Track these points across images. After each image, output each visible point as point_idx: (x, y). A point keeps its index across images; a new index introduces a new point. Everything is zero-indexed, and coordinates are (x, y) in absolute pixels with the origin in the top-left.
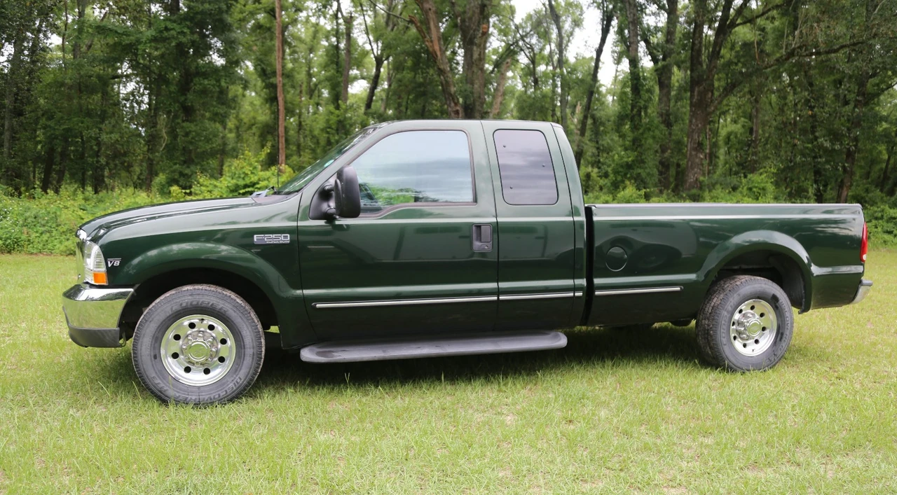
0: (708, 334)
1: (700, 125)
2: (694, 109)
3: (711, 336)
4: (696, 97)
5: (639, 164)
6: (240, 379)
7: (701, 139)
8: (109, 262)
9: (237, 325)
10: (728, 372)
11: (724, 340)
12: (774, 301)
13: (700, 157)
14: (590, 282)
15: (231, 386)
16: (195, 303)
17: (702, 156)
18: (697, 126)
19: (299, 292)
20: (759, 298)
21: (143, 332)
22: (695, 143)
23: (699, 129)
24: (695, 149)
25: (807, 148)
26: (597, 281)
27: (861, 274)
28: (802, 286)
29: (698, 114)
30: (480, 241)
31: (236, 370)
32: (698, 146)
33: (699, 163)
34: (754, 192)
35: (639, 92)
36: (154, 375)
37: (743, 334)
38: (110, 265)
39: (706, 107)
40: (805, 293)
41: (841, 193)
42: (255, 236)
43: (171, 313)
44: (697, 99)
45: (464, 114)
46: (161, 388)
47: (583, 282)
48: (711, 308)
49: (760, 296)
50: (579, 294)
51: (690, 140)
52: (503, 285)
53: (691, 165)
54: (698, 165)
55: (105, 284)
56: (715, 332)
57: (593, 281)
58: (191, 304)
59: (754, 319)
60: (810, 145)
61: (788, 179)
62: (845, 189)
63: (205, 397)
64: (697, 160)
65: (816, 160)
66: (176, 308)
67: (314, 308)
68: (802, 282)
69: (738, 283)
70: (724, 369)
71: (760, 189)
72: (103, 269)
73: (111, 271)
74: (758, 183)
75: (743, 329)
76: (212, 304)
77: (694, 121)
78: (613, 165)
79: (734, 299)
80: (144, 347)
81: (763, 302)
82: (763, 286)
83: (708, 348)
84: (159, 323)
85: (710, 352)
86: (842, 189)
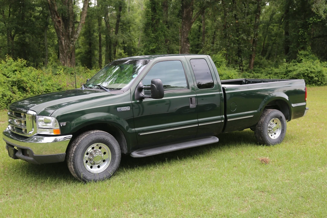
0: (261, 132)
1: (187, 29)
2: (184, 20)
3: (262, 133)
4: (185, 14)
5: (158, 50)
6: (114, 168)
7: (188, 36)
8: (61, 124)
9: (113, 145)
10: (268, 146)
11: (266, 134)
12: (280, 118)
13: (188, 46)
14: (225, 116)
15: (111, 172)
16: (97, 138)
17: (189, 45)
18: (186, 29)
19: (133, 129)
20: (276, 117)
21: (77, 153)
22: (185, 39)
23: (187, 31)
24: (185, 42)
25: (236, 39)
26: (228, 115)
27: (305, 106)
28: (288, 112)
29: (186, 23)
30: (192, 104)
31: (112, 164)
32: (187, 40)
33: (188, 49)
34: (217, 64)
35: (156, 11)
36: (82, 171)
37: (271, 131)
38: (61, 126)
39: (190, 20)
40: (289, 114)
41: (251, 61)
42: (118, 108)
43: (88, 143)
44: (186, 15)
45: (63, 23)
46: (85, 176)
47: (223, 116)
48: (261, 123)
49: (277, 117)
50: (223, 121)
51: (183, 37)
52: (200, 120)
53: (184, 50)
54: (187, 50)
55: (60, 134)
56: (263, 131)
57: (226, 116)
58: (96, 139)
59: (274, 126)
60: (237, 38)
61: (228, 55)
62: (253, 59)
63: (101, 177)
64: (187, 47)
65: (240, 46)
66: (90, 141)
67: (139, 135)
68: (288, 110)
69: (269, 112)
70: (266, 145)
71: (220, 62)
72: (58, 127)
73: (62, 128)
74: (219, 59)
75: (271, 129)
76: (104, 138)
77: (184, 27)
78: (144, 51)
79: (268, 119)
80: (78, 160)
81: (277, 119)
82: (277, 113)
83: (260, 138)
84: (84, 148)
85: (261, 139)
86: (252, 59)
